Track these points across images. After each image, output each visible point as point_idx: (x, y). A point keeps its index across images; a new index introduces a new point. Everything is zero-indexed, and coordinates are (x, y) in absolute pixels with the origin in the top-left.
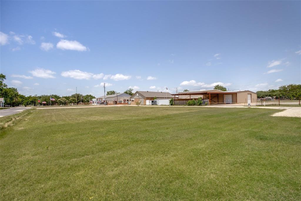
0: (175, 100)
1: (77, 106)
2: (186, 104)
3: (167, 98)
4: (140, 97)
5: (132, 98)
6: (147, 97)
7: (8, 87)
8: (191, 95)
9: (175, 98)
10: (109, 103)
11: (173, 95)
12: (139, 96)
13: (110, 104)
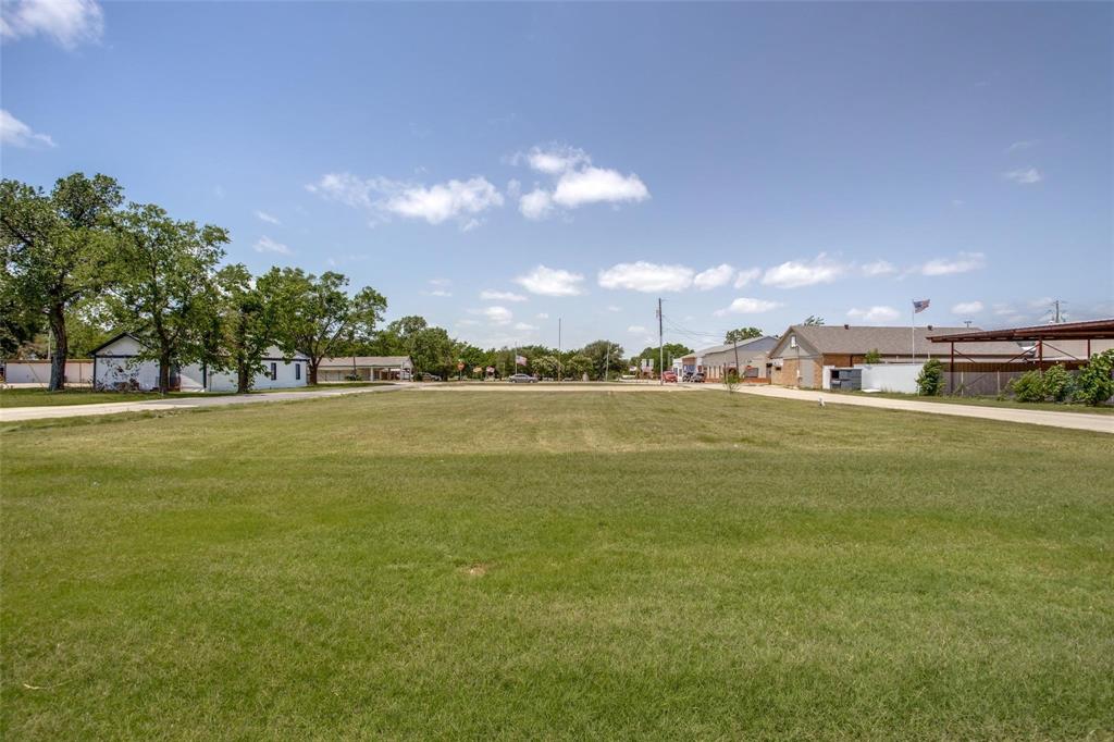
0: (953, 368)
1: (559, 384)
2: (1009, 392)
3: (917, 356)
4: (803, 352)
5: (776, 355)
6: (826, 352)
7: (430, 326)
8: (1044, 338)
9: (952, 356)
10: (712, 376)
11: (945, 340)
12: (796, 348)
13: (714, 381)
